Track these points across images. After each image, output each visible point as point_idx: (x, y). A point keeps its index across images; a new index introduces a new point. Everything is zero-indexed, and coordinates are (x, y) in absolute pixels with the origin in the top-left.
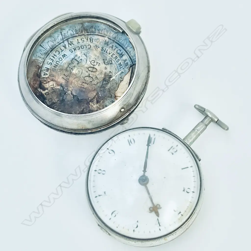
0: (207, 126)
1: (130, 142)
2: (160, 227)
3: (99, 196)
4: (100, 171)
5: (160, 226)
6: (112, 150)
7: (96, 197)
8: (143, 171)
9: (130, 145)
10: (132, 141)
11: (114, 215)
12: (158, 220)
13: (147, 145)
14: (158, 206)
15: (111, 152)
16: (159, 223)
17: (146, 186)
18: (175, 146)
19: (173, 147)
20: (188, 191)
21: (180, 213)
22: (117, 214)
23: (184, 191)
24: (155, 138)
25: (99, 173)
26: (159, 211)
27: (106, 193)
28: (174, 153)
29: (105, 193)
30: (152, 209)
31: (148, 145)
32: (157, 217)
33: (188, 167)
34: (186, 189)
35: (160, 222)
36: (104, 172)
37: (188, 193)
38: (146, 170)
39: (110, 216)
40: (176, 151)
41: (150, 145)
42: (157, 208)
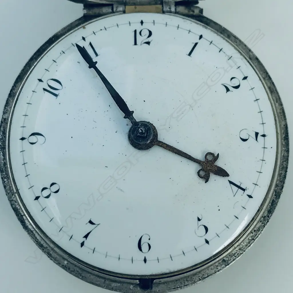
1: (52, 91)
2: (247, 192)
3: (86, 237)
4: (46, 193)
5: (244, 190)
6: (33, 134)
7: (82, 244)
8: (125, 118)
9: (56, 95)
10: (55, 85)
11: (145, 247)
12: (231, 183)
13: (90, 67)
14: (210, 158)
15: (33, 139)
16: (239, 187)
18: (139, 28)
19: (138, 31)
20: (235, 83)
21: (257, 134)
22: (149, 239)
23: (228, 90)
24: (90, 44)
25: (48, 197)
26: (219, 163)
27: (93, 221)
28: (149, 40)
29: (91, 222)
30: (202, 173)
31: (92, 65)
32: (226, 180)
33: (196, 44)
34: (231, 84)
35: (239, 184)
36: (54, 188)
37: (237, 87)
38: (131, 109)
39: (141, 256)
40: (150, 33)
41: (96, 62)
42: (211, 161)
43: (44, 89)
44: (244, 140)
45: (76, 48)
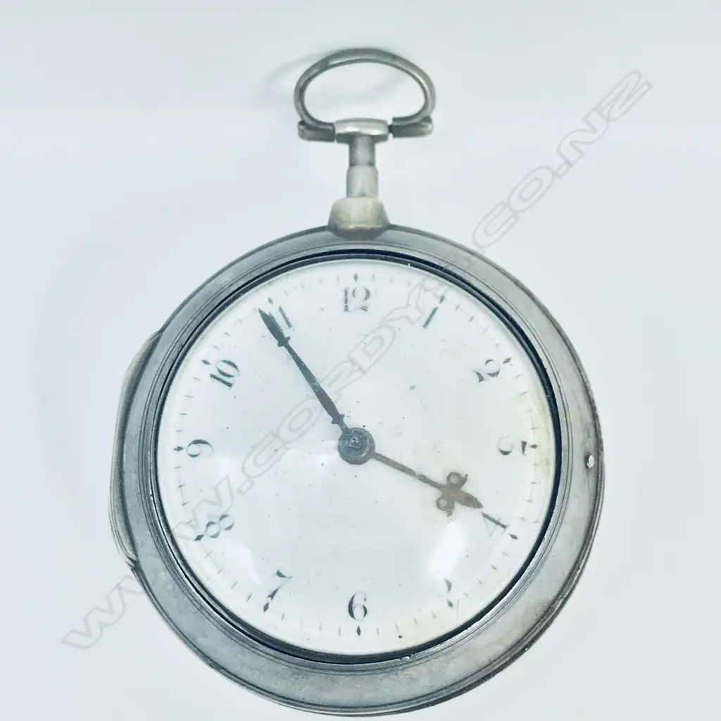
0: (372, 164)
1: (223, 378)
2: (511, 530)
3: (272, 596)
5: (504, 526)
6: (197, 442)
7: (266, 608)
8: (333, 423)
9: (229, 385)
10: (228, 369)
11: (358, 612)
12: (486, 516)
13: (280, 345)
14: (454, 480)
15: (195, 449)
16: (497, 523)
17: (378, 455)
18: (351, 285)
19: (350, 291)
20: (492, 368)
21: (524, 444)
22: (365, 600)
23: (481, 379)
24: (281, 310)
26: (468, 488)
27: (283, 572)
28: (366, 303)
29: (279, 574)
30: (443, 503)
31: (283, 341)
32: (477, 512)
33: (435, 310)
34: (486, 370)
35: (496, 519)
37: (495, 374)
38: (340, 412)
39: (352, 625)
40: (368, 294)
41: (289, 338)
42: (456, 485)
43: (213, 376)
44: (505, 453)
45: (259, 314)
